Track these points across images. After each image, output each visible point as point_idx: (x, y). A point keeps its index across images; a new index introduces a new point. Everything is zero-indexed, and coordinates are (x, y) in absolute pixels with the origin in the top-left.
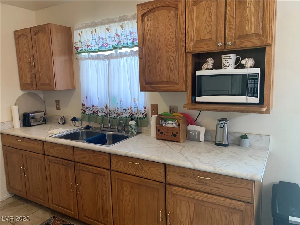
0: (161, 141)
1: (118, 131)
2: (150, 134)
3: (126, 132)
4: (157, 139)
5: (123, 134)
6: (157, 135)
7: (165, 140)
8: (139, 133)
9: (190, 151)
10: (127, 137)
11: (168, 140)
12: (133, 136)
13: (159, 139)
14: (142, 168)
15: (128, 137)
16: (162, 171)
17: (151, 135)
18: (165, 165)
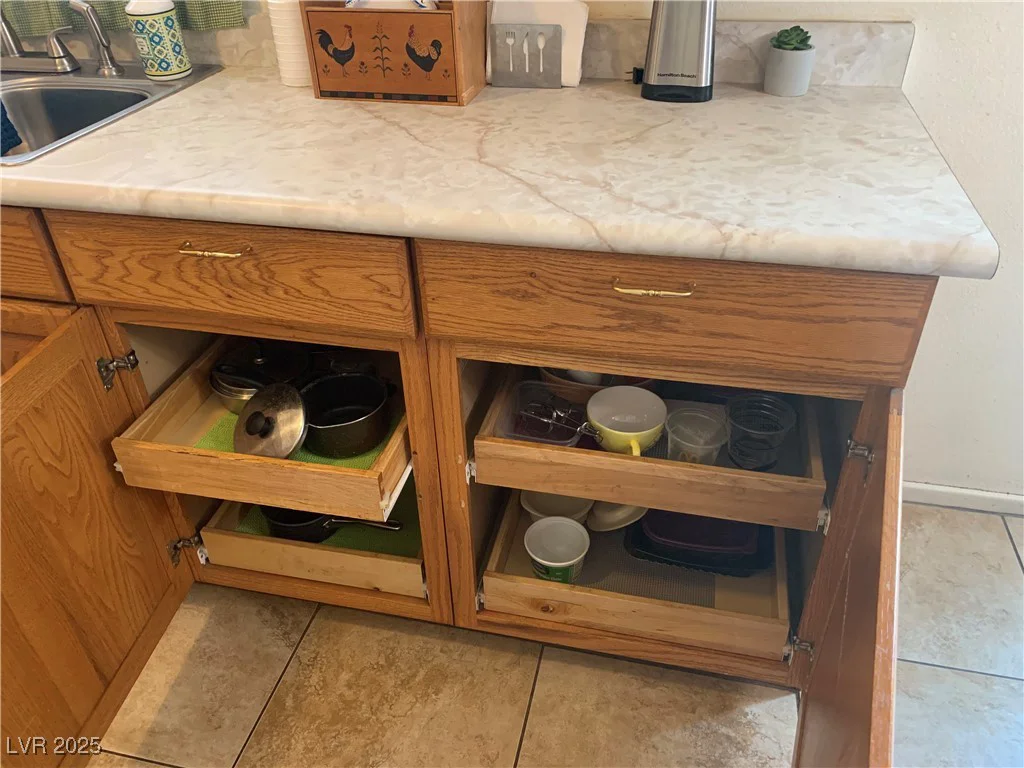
0: (348, 102)
1: (77, 69)
2: (275, 69)
3: (121, 71)
4: (323, 94)
5: (109, 80)
6: (318, 70)
7: (369, 96)
8: (202, 70)
9: (532, 145)
10: (135, 99)
11: (387, 97)
12: (169, 87)
13: (334, 95)
14: (266, 276)
15: (144, 98)
16: (395, 277)
17: (280, 78)
18: (411, 245)
